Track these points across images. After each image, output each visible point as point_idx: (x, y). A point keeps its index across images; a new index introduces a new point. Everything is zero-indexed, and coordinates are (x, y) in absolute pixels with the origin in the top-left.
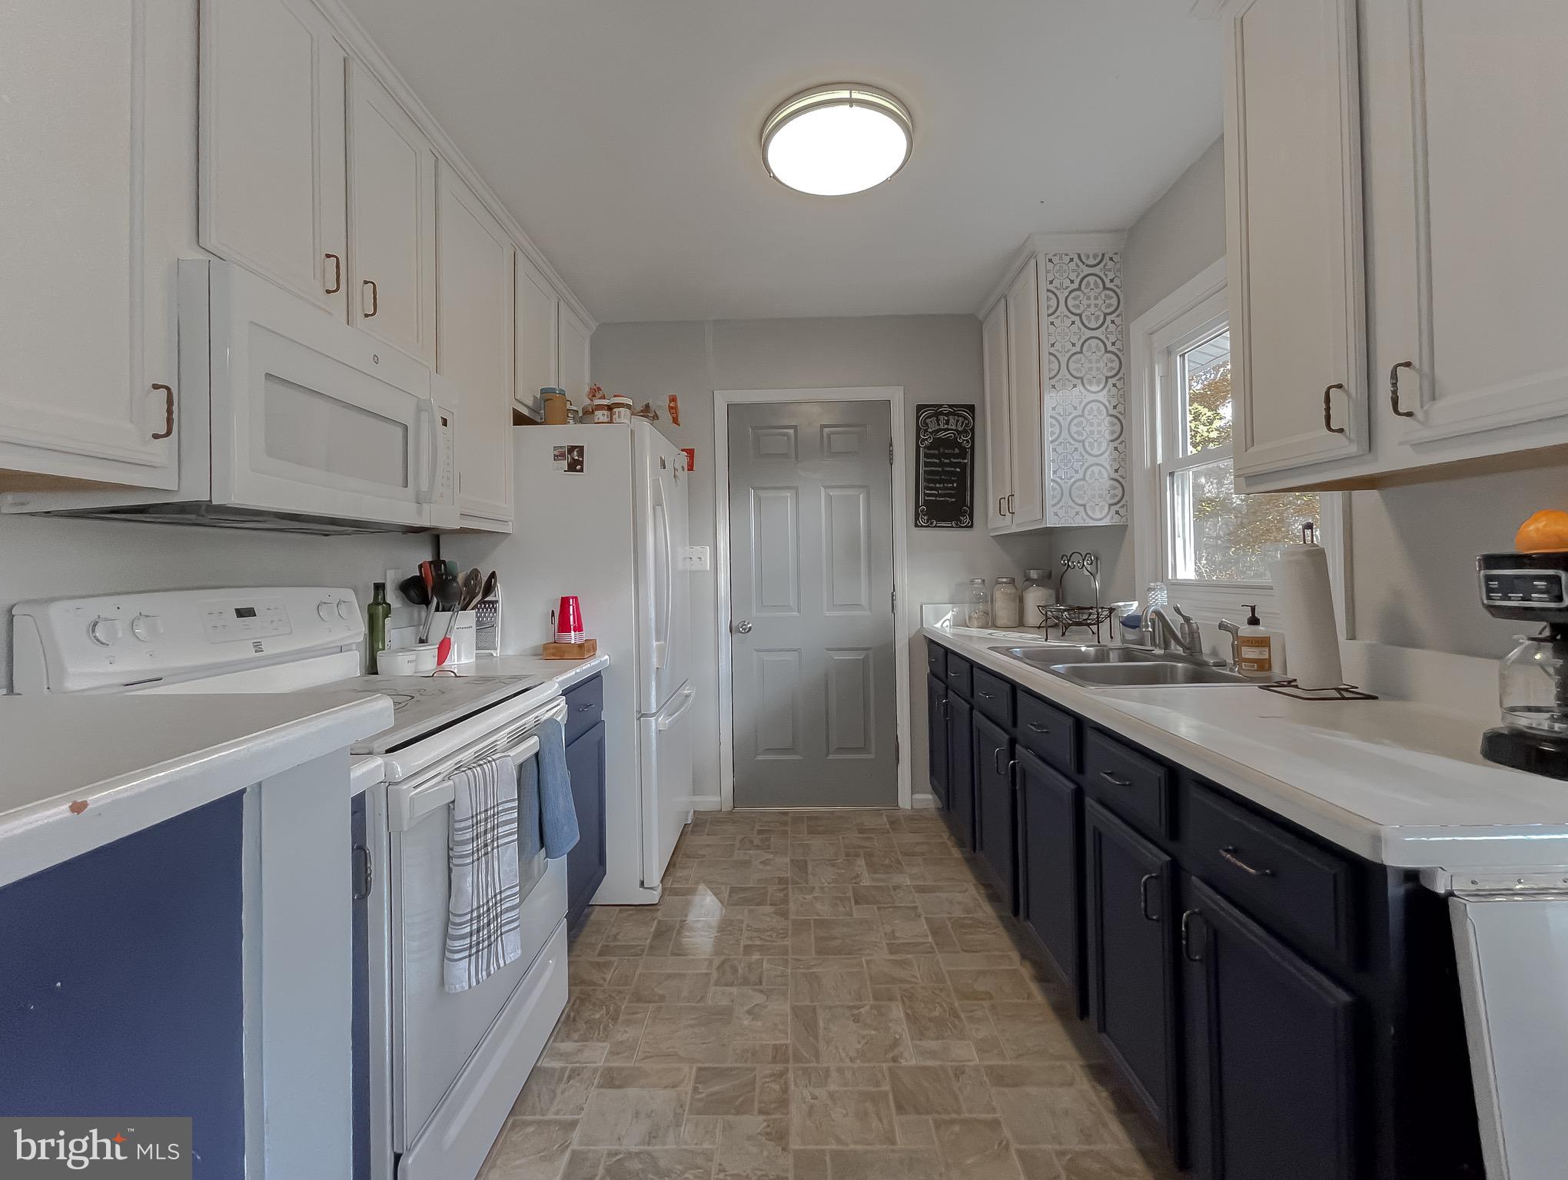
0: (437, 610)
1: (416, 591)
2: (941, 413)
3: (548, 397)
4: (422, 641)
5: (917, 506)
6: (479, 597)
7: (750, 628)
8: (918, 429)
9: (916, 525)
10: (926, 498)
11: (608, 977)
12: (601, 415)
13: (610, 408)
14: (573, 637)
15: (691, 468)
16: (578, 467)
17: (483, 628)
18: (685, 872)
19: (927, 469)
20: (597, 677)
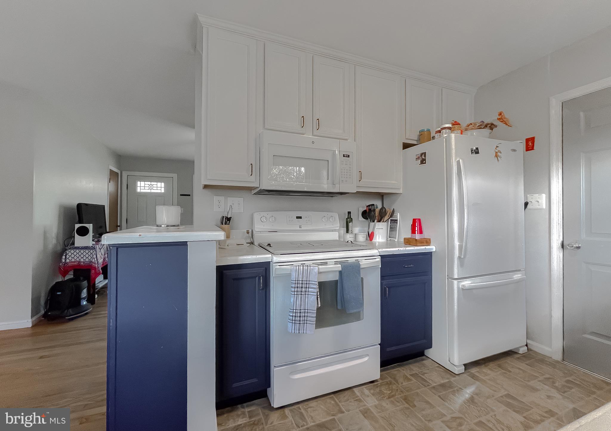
3: (421, 134)
11: (404, 384)
15: (530, 148)
16: (424, 162)
17: (393, 230)
18: (489, 372)
20: (430, 253)
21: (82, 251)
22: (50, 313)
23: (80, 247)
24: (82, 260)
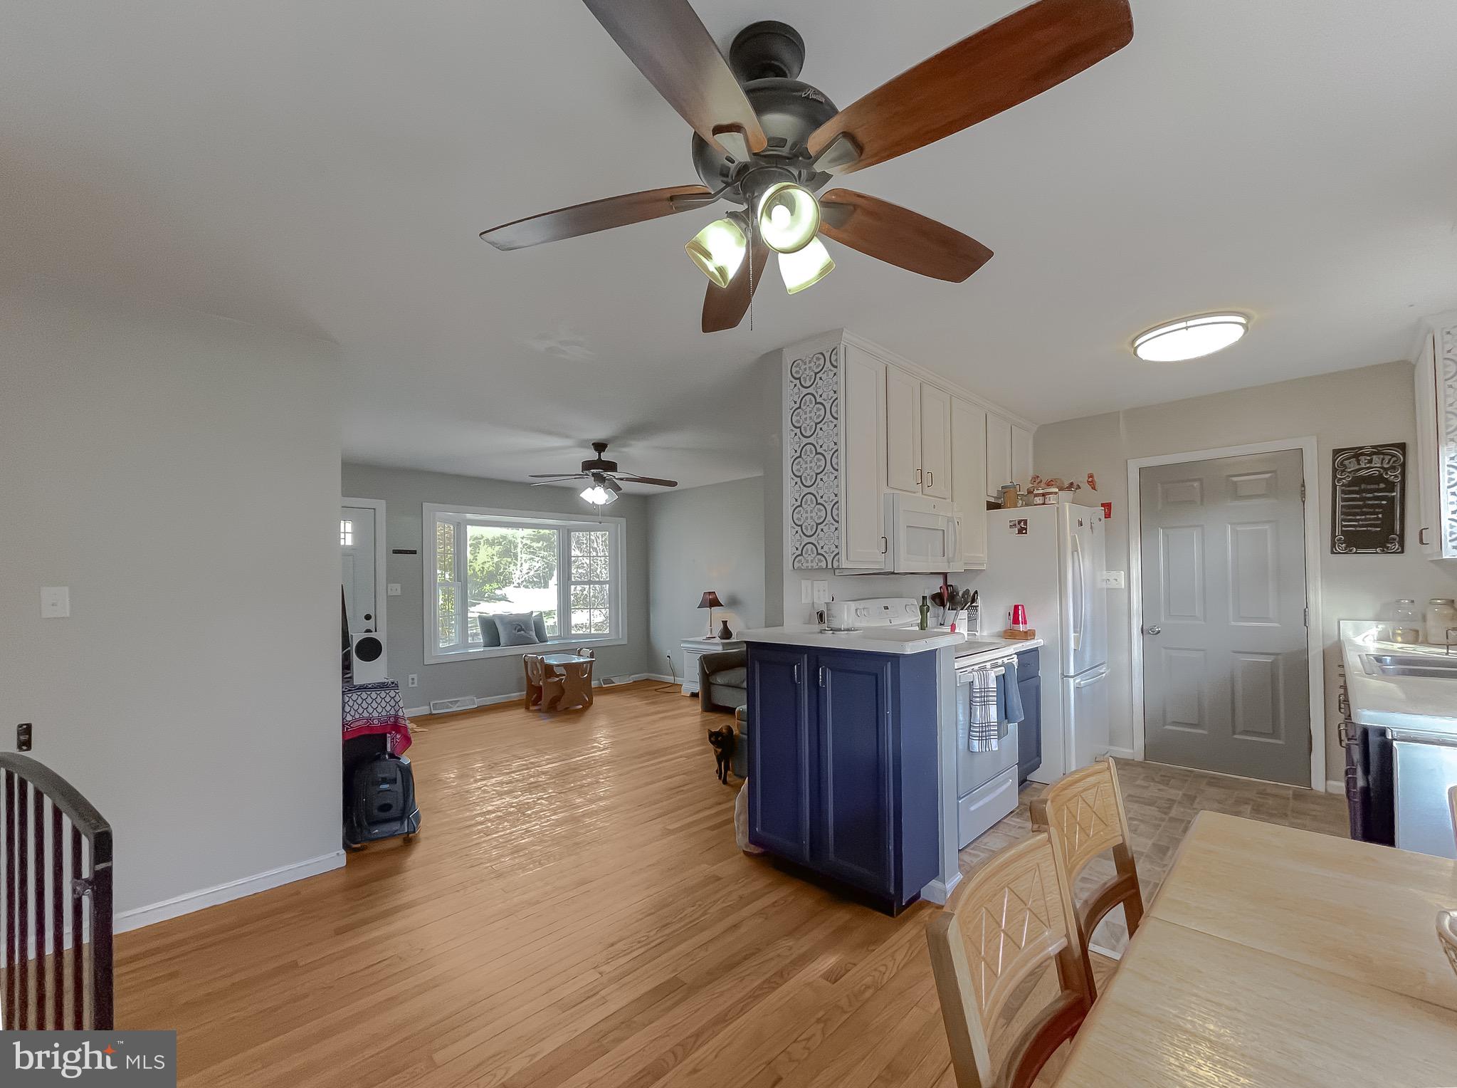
0: (949, 609)
1: (939, 599)
2: (1362, 454)
3: (1005, 491)
4: (941, 624)
5: (1333, 536)
6: (969, 604)
7: (1159, 632)
8: (1335, 470)
9: (1332, 552)
10: (1344, 529)
12: (1039, 500)
13: (1043, 495)
14: (1021, 627)
15: (1108, 516)
16: (1024, 531)
17: (972, 620)
19: (1344, 503)
20: (1036, 650)
21: (373, 695)
22: (377, 831)
23: (370, 686)
24: (375, 714)
